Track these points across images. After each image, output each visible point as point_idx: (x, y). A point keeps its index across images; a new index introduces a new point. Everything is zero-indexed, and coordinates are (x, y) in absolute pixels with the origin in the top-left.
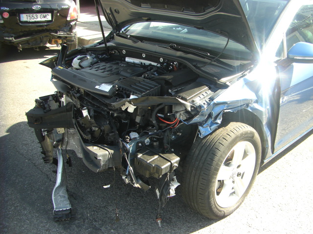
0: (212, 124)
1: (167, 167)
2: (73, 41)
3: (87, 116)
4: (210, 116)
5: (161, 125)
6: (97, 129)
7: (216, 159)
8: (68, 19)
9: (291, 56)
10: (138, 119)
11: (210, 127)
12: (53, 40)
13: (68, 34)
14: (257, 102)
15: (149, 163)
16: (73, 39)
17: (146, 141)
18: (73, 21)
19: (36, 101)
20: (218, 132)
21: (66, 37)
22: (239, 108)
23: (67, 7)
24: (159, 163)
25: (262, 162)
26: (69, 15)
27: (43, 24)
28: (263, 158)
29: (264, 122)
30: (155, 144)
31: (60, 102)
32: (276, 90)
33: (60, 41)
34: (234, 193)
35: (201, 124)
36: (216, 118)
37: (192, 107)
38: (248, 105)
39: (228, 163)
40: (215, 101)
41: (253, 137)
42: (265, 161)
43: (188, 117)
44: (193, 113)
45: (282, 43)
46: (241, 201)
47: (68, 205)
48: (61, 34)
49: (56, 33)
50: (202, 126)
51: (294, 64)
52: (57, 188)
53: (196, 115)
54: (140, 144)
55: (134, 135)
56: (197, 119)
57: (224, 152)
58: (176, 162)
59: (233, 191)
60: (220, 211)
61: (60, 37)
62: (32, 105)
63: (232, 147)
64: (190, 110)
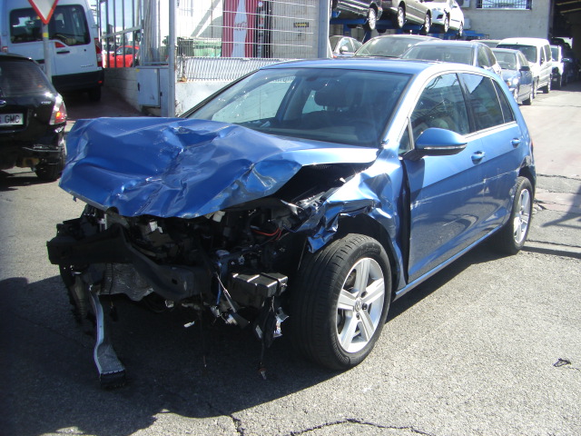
0: (326, 233)
1: (273, 286)
2: (59, 160)
3: (157, 230)
4: (322, 222)
5: (258, 237)
6: (172, 245)
7: (336, 276)
8: (52, 123)
9: (420, 146)
10: (226, 232)
11: (323, 237)
12: (25, 160)
13: (51, 149)
14: (379, 206)
15: (250, 283)
16: (58, 157)
17: (240, 259)
18: (59, 126)
19: (59, 227)
20: (334, 244)
21: (48, 153)
22: (359, 212)
23: (49, 103)
24: (263, 283)
25: (394, 295)
26: (52, 117)
27: (10, 132)
28: (395, 287)
29: (393, 235)
30: (252, 261)
31: (98, 225)
32: (404, 192)
33: (36, 162)
34: (360, 335)
35: (311, 233)
36: (330, 224)
37: (298, 210)
38: (369, 209)
39: (350, 288)
40: (328, 201)
41: (379, 252)
42: (397, 293)
43: (294, 223)
44: (301, 218)
45: (407, 129)
46: (369, 347)
47: (121, 367)
48: (40, 148)
49: (31, 146)
50: (313, 238)
51: (425, 158)
52: (100, 345)
53: (305, 220)
54: (233, 263)
55: (222, 253)
56: (306, 225)
57: (344, 267)
58: (284, 282)
59: (358, 333)
60: (344, 356)
61: (36, 154)
62: (53, 233)
63: (354, 262)
64: (296, 212)
